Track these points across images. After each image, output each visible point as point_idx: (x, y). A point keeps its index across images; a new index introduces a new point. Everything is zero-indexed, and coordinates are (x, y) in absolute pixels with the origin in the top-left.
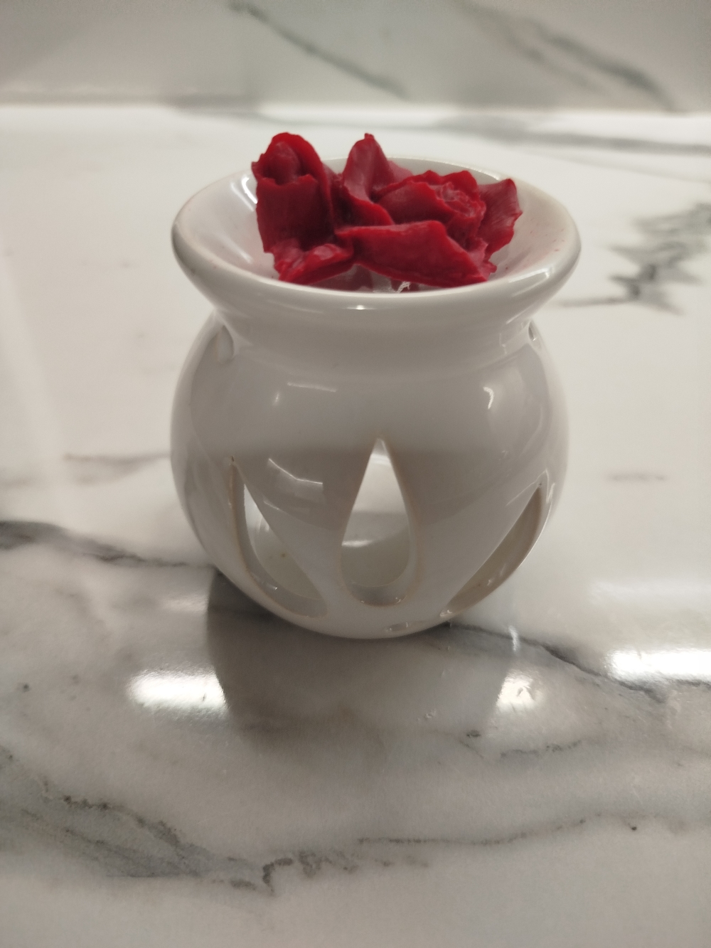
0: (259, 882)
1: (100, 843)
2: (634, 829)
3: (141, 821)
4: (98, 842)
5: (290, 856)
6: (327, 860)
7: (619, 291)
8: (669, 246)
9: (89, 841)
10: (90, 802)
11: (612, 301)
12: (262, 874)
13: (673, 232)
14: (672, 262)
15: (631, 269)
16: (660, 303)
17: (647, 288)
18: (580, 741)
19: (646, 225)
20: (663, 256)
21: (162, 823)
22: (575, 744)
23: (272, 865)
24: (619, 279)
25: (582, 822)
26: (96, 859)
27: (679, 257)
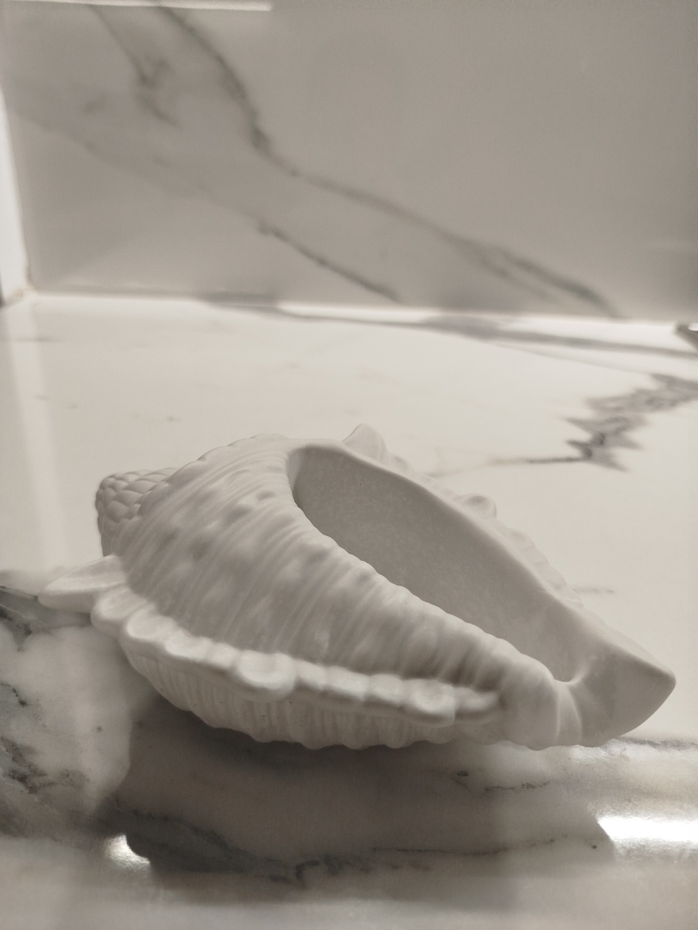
0: (293, 877)
2: (594, 847)
3: (196, 830)
5: (317, 859)
6: (347, 862)
7: (575, 452)
8: (616, 420)
9: (154, 844)
10: (154, 814)
11: (570, 460)
12: (295, 871)
13: (618, 409)
14: (618, 432)
15: (584, 436)
16: (609, 463)
17: (597, 451)
18: (549, 782)
19: (596, 404)
20: (611, 428)
21: (213, 832)
22: (544, 784)
23: (303, 865)
24: (574, 444)
25: (552, 841)
27: (624, 429)
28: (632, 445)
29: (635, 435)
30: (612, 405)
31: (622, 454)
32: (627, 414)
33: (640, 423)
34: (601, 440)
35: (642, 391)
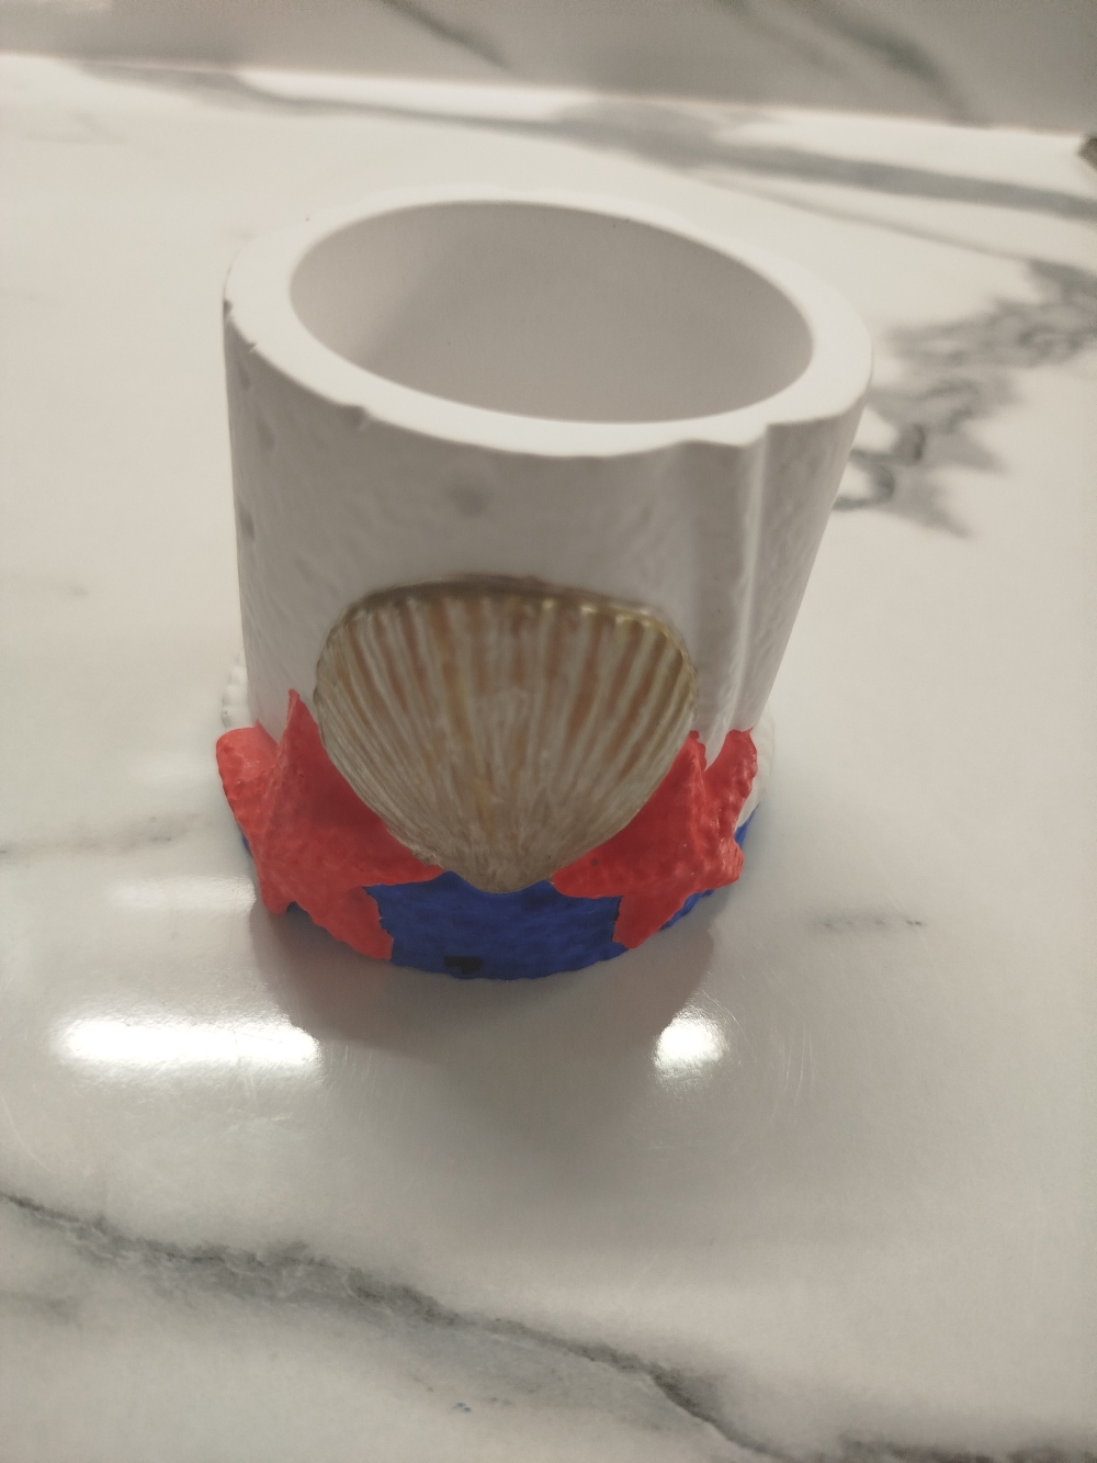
7: (856, 482)
8: (953, 388)
13: (957, 358)
14: (955, 422)
15: (881, 435)
16: (932, 513)
17: (906, 477)
19: (909, 342)
20: (941, 407)
24: (858, 457)
27: (965, 413)
28: (982, 461)
29: (992, 432)
30: (946, 346)
31: (960, 487)
32: (974, 372)
33: (1004, 395)
34: (914, 446)
35: (1009, 309)
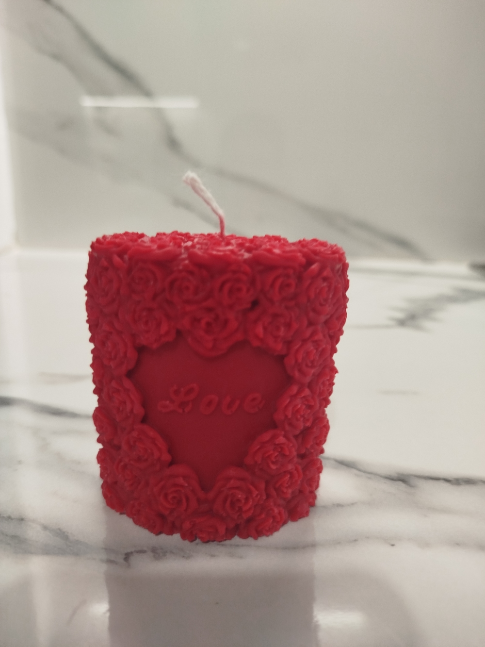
0: (122, 561)
1: (14, 537)
2: (393, 545)
3: (45, 528)
4: (13, 536)
5: (145, 549)
6: (172, 552)
7: (391, 323)
9: (7, 535)
10: (13, 517)
12: (124, 556)
14: (426, 314)
15: (400, 315)
16: (419, 328)
17: (410, 322)
18: (356, 503)
19: (411, 301)
21: (59, 529)
22: (352, 504)
23: (131, 553)
24: (392, 319)
25: (355, 540)
26: (9, 544)
27: (430, 312)
29: (439, 315)
31: (427, 324)
33: (442, 309)
34: (413, 317)
35: (444, 295)
